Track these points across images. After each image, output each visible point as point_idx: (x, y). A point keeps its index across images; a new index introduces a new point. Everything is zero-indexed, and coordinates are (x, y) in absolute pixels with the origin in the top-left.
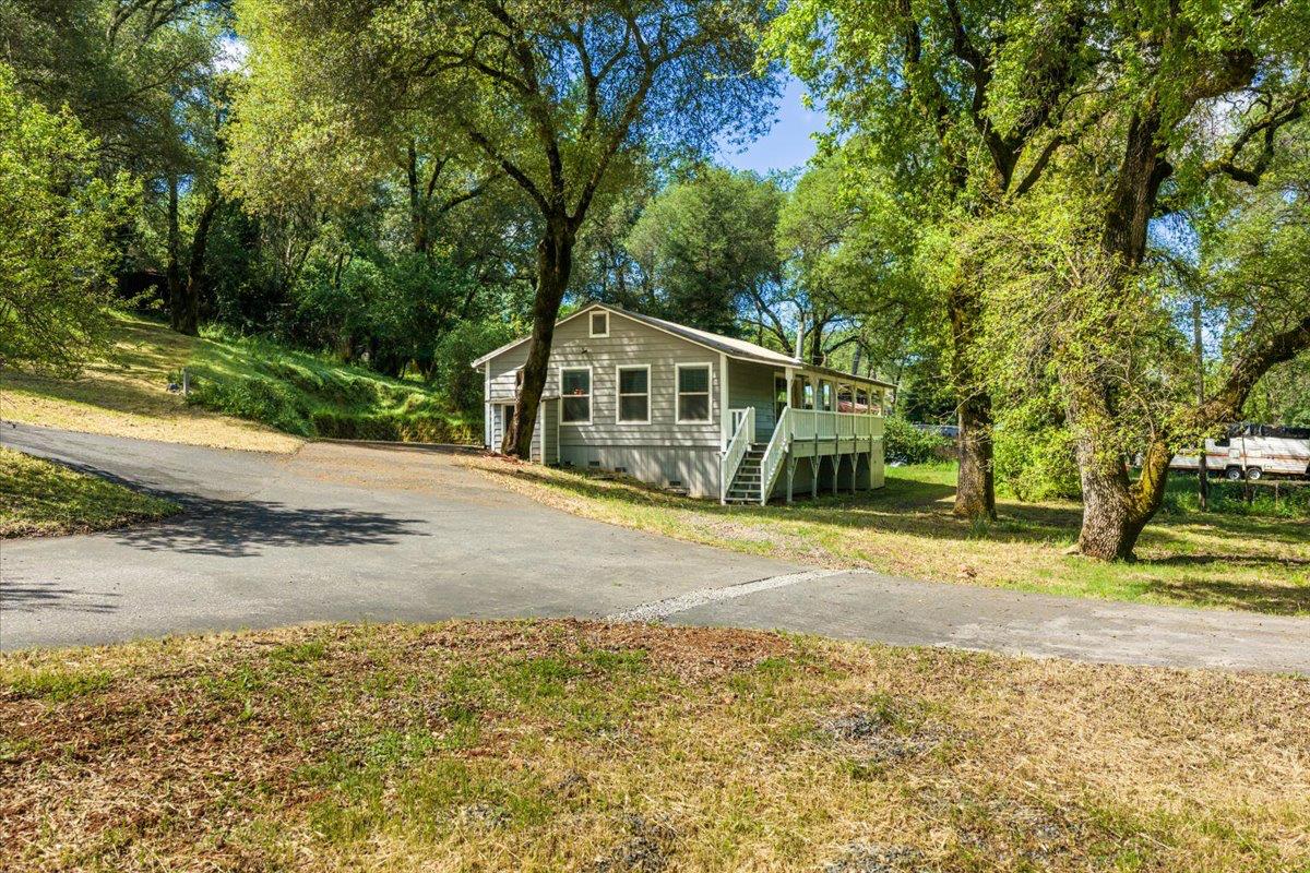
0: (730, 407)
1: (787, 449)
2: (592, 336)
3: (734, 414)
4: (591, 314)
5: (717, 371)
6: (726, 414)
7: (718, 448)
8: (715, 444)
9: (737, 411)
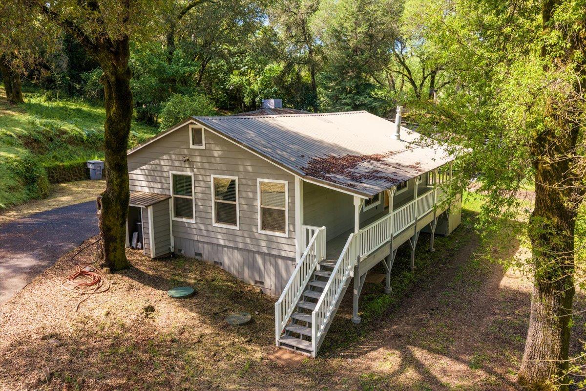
0: (305, 223)
1: (352, 274)
2: (192, 147)
3: (308, 230)
4: (191, 127)
5: (292, 190)
6: (301, 229)
7: (293, 260)
8: (291, 255)
9: (311, 228)
